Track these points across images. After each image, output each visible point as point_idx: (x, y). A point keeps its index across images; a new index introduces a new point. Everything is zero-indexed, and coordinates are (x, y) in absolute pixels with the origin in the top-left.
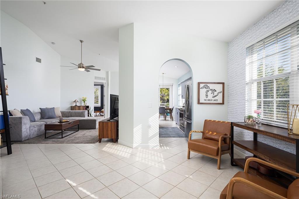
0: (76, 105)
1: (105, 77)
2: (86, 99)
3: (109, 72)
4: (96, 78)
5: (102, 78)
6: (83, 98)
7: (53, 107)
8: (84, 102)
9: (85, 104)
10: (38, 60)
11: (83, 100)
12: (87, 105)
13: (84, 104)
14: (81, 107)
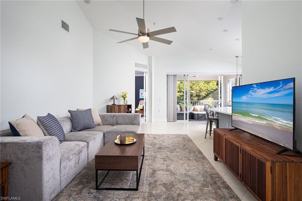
0: (114, 104)
1: (146, 64)
2: (126, 94)
3: (153, 56)
4: (136, 65)
5: (144, 65)
6: (123, 93)
7: (88, 109)
8: (124, 99)
9: (126, 102)
10: (65, 26)
11: (123, 97)
12: (128, 104)
13: (124, 102)
14: (122, 106)
